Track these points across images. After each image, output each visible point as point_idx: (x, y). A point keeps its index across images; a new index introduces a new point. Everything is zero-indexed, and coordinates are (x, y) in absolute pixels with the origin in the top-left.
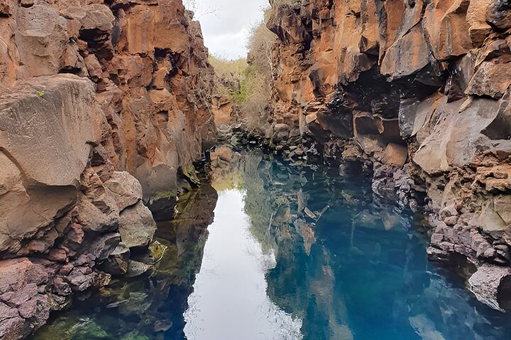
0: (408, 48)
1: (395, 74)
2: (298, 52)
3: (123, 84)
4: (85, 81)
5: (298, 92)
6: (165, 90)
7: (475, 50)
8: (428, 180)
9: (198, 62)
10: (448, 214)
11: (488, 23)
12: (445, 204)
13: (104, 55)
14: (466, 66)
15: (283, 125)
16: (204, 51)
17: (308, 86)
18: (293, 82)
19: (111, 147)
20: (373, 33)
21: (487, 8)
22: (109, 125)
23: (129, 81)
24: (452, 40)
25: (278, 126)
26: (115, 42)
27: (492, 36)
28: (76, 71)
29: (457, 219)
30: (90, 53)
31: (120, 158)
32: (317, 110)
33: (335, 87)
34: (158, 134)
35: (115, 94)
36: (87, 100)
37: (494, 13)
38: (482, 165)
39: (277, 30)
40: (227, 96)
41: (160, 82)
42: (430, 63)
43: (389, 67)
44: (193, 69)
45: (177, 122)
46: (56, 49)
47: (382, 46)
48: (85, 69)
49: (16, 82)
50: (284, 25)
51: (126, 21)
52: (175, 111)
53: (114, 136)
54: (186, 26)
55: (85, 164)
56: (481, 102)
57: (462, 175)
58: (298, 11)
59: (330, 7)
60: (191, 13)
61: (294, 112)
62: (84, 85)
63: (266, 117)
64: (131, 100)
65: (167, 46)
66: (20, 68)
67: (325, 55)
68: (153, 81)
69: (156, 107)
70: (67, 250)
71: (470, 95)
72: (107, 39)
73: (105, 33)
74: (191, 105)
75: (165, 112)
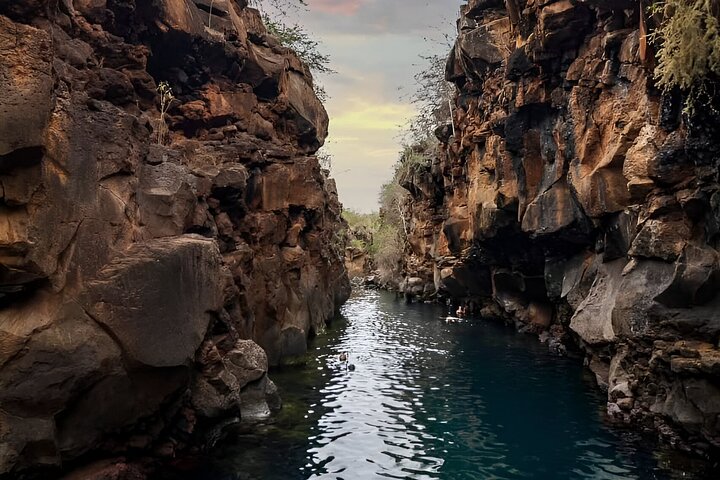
0: (551, 204)
1: (538, 231)
2: (430, 207)
3: (255, 242)
4: (210, 242)
5: (432, 247)
6: (298, 247)
7: (635, 207)
8: (589, 351)
9: (333, 217)
10: (621, 395)
11: (651, 177)
12: (614, 381)
13: (237, 214)
14: (625, 224)
15: (416, 279)
16: (339, 206)
17: (442, 241)
18: (426, 236)
19: (238, 312)
20: (510, 189)
21: (649, 161)
22: (236, 287)
23: (261, 239)
24: (605, 195)
25: (412, 280)
26: (249, 200)
27: (656, 192)
28: (204, 231)
29: (633, 402)
30: (222, 211)
31: (247, 323)
32: (452, 265)
33: (471, 242)
34: (289, 294)
35: (245, 253)
36: (210, 263)
37: (657, 166)
38: (659, 339)
39: (409, 186)
40: (360, 248)
41: (293, 239)
42: (576, 220)
43: (531, 223)
44: (328, 224)
45: (309, 279)
46: (182, 208)
47: (522, 202)
48: (215, 228)
49: (131, 245)
50: (416, 182)
51: (261, 179)
52: (309, 266)
53: (242, 299)
54: (322, 183)
55: (202, 337)
56: (650, 265)
57: (635, 348)
58: (429, 169)
59: (462, 164)
60: (327, 172)
61: (428, 266)
62: (208, 247)
63: (399, 270)
64: (263, 259)
65: (302, 203)
66: (140, 230)
67: (459, 210)
68: (286, 239)
69: (288, 265)
70: (175, 442)
71: (634, 256)
72: (240, 197)
73: (238, 191)
74: (324, 260)
75: (298, 271)
